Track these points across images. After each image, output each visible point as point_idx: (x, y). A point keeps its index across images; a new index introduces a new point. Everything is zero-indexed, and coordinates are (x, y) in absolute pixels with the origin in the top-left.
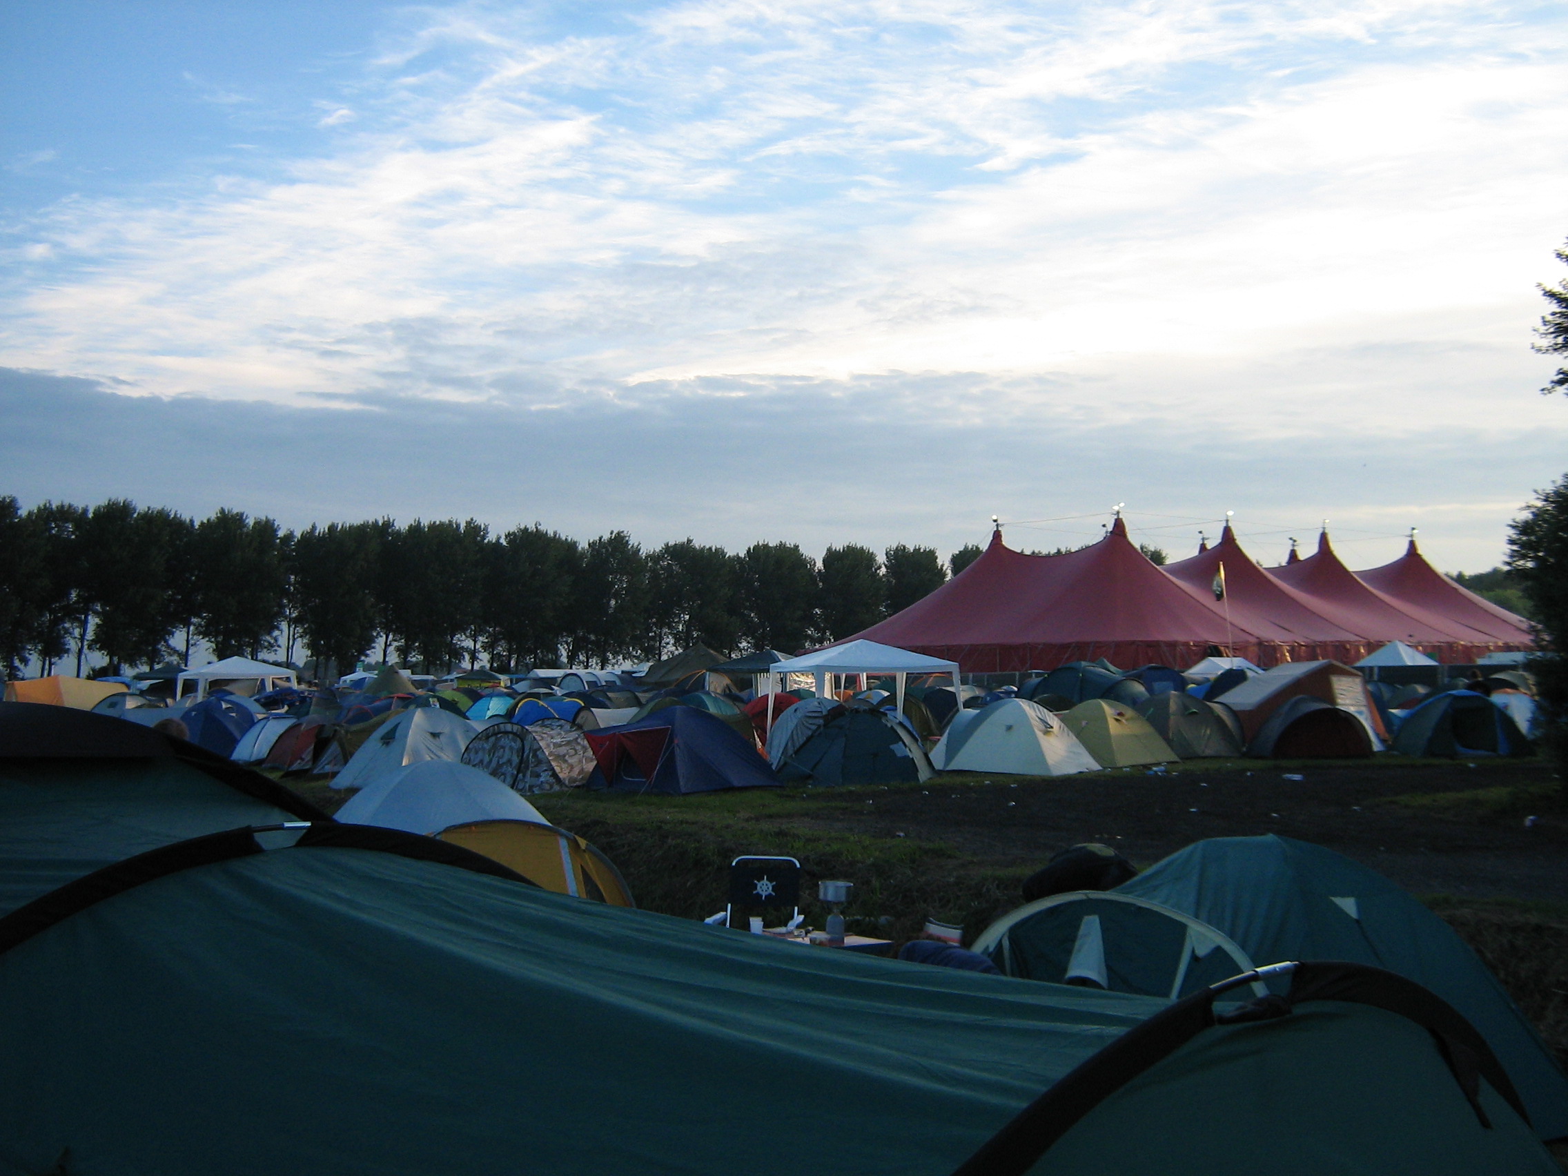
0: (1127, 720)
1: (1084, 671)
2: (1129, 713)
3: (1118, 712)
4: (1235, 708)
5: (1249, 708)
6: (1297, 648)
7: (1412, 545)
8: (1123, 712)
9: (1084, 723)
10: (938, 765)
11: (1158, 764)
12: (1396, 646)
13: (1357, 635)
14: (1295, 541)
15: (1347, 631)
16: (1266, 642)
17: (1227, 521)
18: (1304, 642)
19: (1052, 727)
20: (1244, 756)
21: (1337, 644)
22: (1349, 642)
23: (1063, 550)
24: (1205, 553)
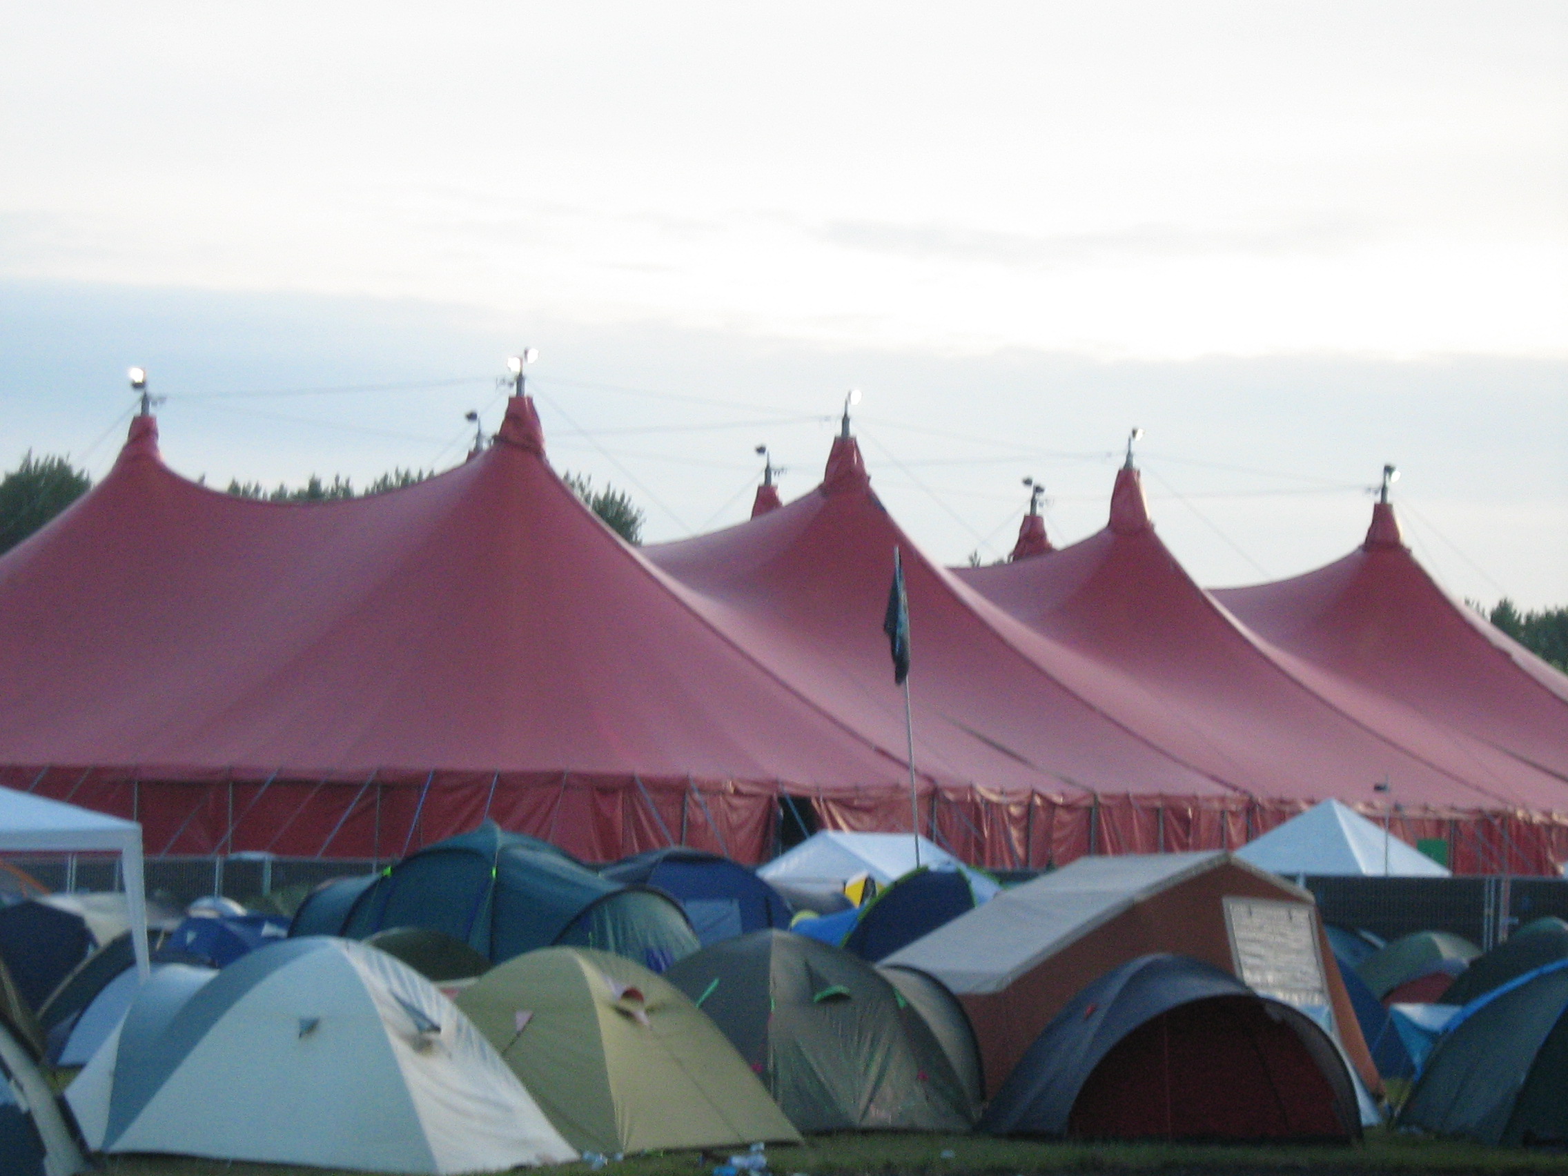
0: (650, 1011)
1: (506, 861)
2: (656, 989)
3: (625, 987)
4: (956, 987)
5: (990, 988)
6: (1042, 815)
7: (1383, 515)
8: (642, 990)
9: (521, 1018)
10: (95, 1138)
11: (744, 1148)
12: (1333, 817)
13: (1214, 779)
14: (1038, 490)
15: (1186, 765)
16: (952, 790)
17: (846, 421)
18: (1063, 795)
19: (437, 1029)
20: (979, 1129)
21: (1158, 804)
22: (1193, 799)
23: (327, 484)
24: (771, 516)
